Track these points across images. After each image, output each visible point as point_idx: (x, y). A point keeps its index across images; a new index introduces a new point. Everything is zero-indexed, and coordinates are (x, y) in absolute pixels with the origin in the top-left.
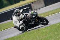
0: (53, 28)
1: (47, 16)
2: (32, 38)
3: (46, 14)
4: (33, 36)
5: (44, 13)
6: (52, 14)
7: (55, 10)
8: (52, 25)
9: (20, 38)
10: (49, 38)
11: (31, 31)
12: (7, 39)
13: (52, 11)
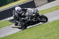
0: (56, 23)
1: (50, 12)
2: (35, 34)
3: (49, 10)
4: (36, 32)
5: (47, 9)
6: (54, 10)
7: (57, 6)
8: (55, 21)
9: (24, 34)
10: (52, 34)
11: (35, 27)
12: (11, 35)
13: (55, 7)
